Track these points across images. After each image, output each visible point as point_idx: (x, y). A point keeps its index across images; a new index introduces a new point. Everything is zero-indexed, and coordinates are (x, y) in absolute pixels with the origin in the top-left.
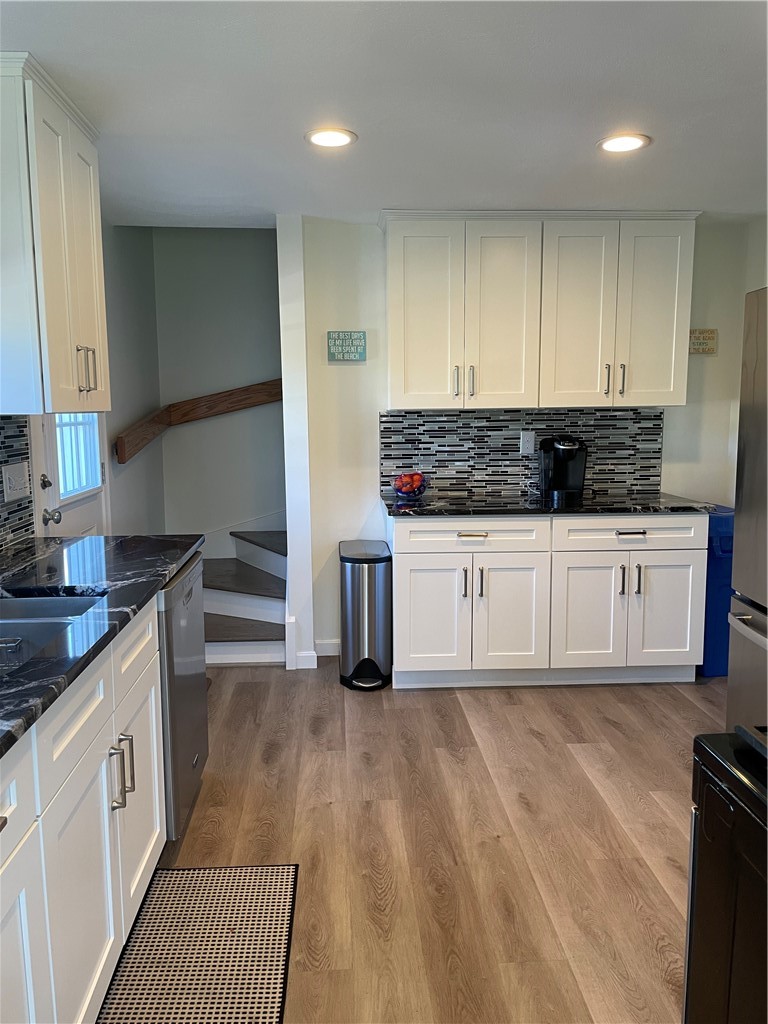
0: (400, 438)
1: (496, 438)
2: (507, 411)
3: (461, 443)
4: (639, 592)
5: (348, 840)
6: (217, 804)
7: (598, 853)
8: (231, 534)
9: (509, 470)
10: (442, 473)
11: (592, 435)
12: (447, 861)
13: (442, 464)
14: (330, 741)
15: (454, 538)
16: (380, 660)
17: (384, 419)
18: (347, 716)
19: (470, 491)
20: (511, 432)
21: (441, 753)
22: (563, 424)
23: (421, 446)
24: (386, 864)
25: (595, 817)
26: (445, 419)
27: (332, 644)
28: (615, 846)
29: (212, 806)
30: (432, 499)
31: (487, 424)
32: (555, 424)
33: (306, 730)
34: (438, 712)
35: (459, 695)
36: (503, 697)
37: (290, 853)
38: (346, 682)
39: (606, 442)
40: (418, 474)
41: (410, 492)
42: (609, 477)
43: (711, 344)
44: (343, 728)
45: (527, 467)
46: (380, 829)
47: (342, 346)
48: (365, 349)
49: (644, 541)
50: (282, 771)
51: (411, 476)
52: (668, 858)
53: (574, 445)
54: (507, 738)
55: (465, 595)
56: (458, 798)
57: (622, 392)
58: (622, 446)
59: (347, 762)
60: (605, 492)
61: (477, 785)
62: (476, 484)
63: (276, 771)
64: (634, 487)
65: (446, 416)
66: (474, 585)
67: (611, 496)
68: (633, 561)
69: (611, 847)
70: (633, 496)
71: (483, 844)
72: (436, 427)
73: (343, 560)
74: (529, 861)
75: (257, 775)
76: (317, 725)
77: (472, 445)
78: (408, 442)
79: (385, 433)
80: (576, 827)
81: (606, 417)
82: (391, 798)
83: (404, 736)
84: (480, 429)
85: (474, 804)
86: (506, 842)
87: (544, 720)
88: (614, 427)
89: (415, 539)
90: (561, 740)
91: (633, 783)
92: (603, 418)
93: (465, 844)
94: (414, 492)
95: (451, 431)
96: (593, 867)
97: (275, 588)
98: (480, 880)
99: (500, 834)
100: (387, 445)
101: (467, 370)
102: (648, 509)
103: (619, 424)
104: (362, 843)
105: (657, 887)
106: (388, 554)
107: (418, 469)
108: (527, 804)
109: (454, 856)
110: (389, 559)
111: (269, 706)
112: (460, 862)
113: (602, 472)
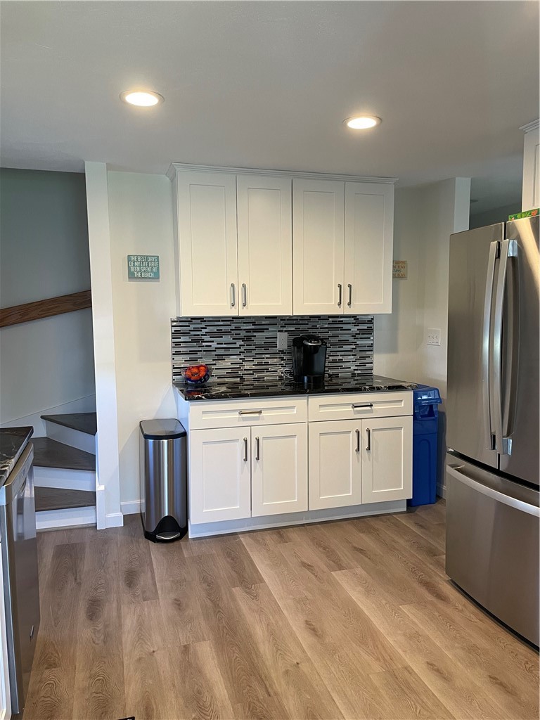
0: (186, 338)
1: (260, 338)
2: (267, 318)
3: (234, 341)
4: (369, 448)
5: (174, 686)
6: (51, 665)
7: (377, 667)
8: (42, 417)
9: (270, 361)
10: (220, 364)
11: (327, 335)
12: (261, 693)
13: (220, 357)
14: (144, 592)
15: (237, 415)
16: (178, 517)
17: (175, 324)
18: (155, 566)
19: (241, 378)
20: (271, 334)
21: (237, 591)
22: (306, 327)
23: (204, 344)
24: (210, 705)
25: (366, 636)
26: (222, 323)
27: (135, 504)
28: (388, 658)
29: (47, 668)
30: (213, 384)
31: (253, 327)
32: (302, 327)
33: (122, 584)
34: (229, 555)
35: (242, 538)
36: (275, 537)
37: (125, 707)
38: (150, 536)
39: (336, 339)
40: (202, 366)
41: (198, 381)
42: (338, 364)
43: (403, 271)
44: (153, 578)
45: (282, 359)
46: (200, 671)
47: (140, 267)
48: (158, 269)
49: (371, 412)
50: (106, 626)
51: (198, 367)
52: (428, 663)
53: (318, 342)
54: (286, 572)
55: (246, 460)
56: (259, 632)
57: (349, 304)
58: (346, 342)
59: (162, 608)
60: (336, 376)
61: (271, 617)
62: (246, 372)
63: (101, 626)
64: (356, 372)
65: (222, 321)
66: (252, 451)
67: (341, 378)
68: (363, 426)
69: (384, 659)
70: (356, 378)
71: (287, 672)
72: (215, 329)
73: (147, 437)
74: (326, 683)
75: (85, 632)
76: (131, 579)
77: (242, 343)
78: (193, 341)
79: (176, 334)
80: (354, 645)
81: (335, 322)
82: (204, 640)
83: (205, 580)
84: (248, 331)
85: (273, 635)
86: (304, 667)
87: (310, 553)
88: (342, 329)
89: (206, 417)
90: (326, 569)
91: (386, 600)
92: (334, 323)
93: (273, 675)
94: (201, 380)
95: (227, 333)
96: (376, 681)
97: (87, 462)
98: (292, 707)
99: (298, 661)
100: (177, 344)
101: (241, 286)
102: (374, 388)
103: (345, 327)
104: (187, 687)
105: (427, 690)
106: (183, 430)
107: (201, 362)
108: (314, 630)
109: (266, 687)
110: (184, 435)
111: (87, 565)
112: (272, 694)
113: (334, 361)
